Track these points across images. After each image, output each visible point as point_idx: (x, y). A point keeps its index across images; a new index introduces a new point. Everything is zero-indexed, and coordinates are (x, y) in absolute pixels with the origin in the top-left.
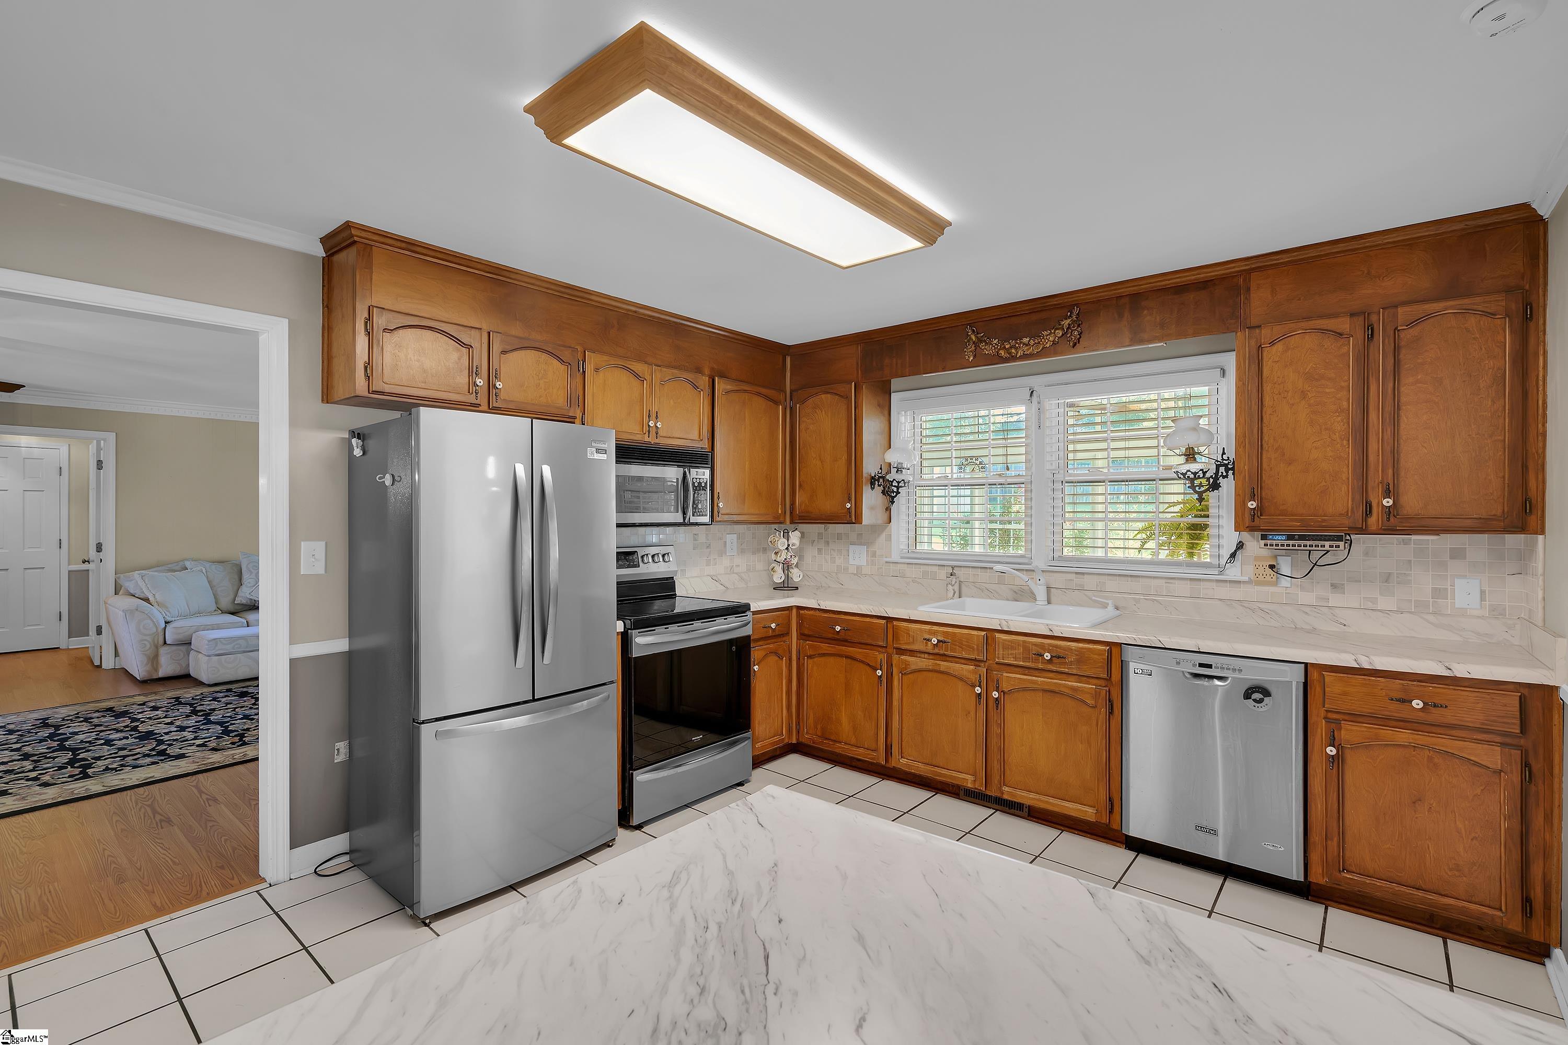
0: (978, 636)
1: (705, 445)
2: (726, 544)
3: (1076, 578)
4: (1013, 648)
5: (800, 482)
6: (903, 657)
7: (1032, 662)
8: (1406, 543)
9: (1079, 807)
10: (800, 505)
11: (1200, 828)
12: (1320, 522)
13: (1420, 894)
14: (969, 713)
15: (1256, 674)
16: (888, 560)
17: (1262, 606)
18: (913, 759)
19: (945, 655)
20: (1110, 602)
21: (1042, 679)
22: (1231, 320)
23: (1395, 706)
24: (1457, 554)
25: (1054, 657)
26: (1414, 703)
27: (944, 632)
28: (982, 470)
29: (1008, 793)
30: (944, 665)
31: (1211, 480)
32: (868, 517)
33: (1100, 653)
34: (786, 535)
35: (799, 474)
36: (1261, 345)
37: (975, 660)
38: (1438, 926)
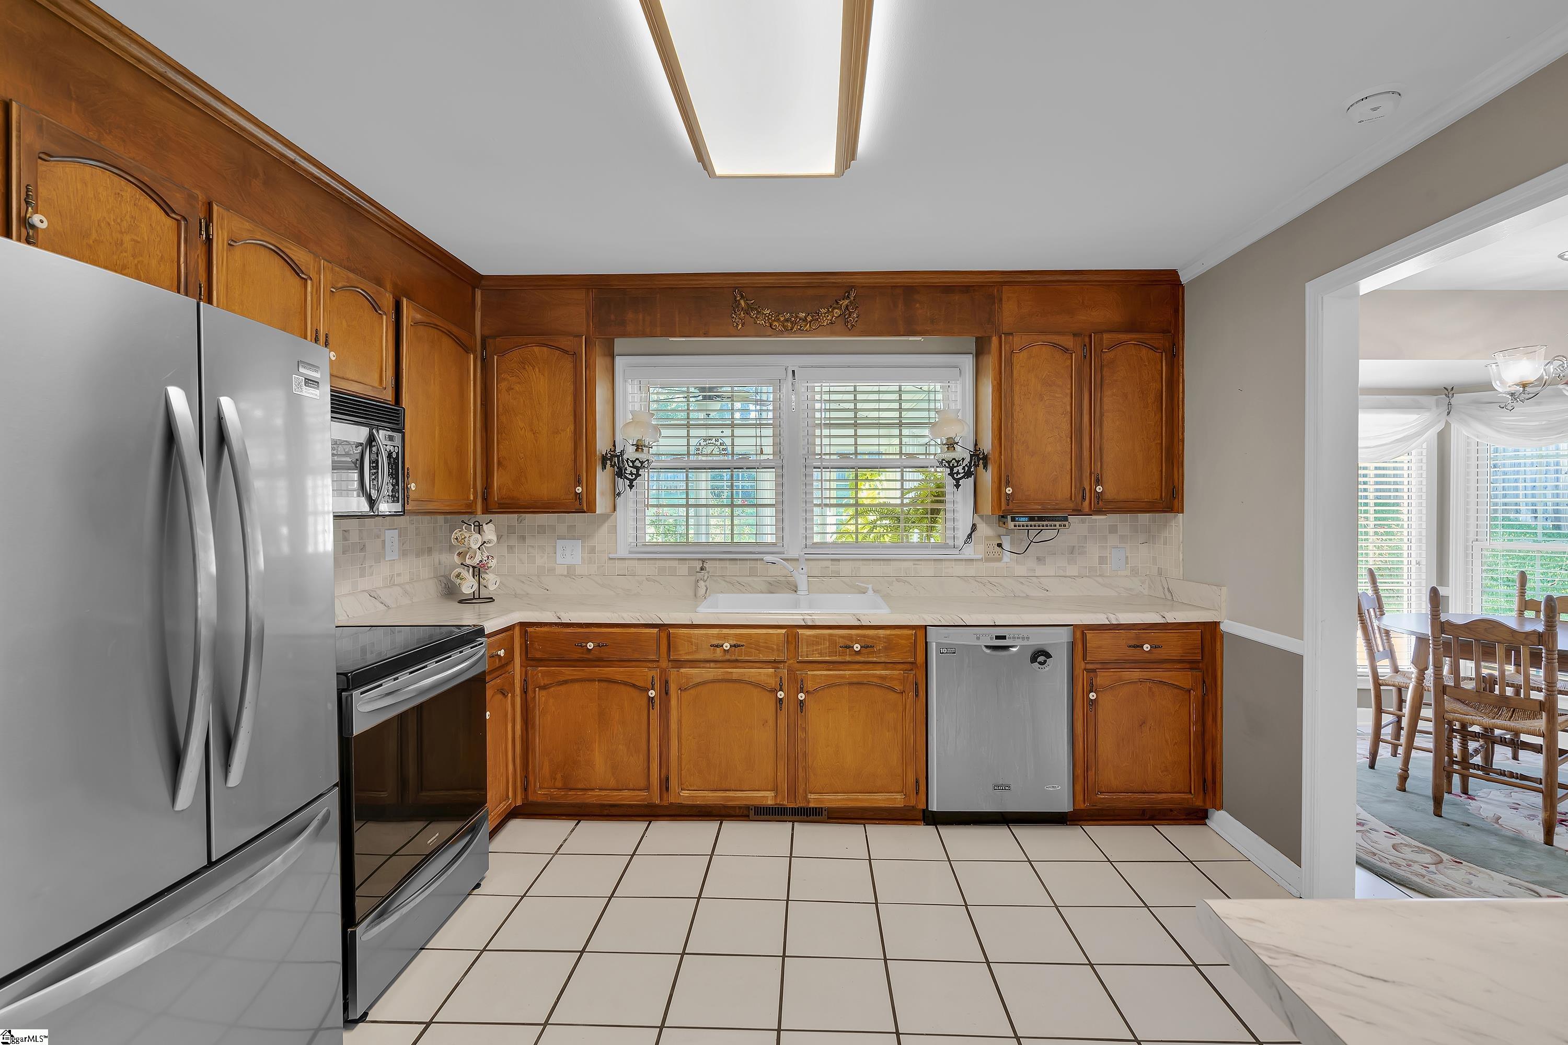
0: (778, 634)
1: (389, 396)
2: (385, 544)
3: (832, 565)
4: (818, 643)
5: (498, 458)
6: (682, 670)
7: (839, 656)
8: (1083, 522)
9: (887, 796)
10: (499, 488)
11: (997, 787)
12: (1054, 505)
13: (1146, 796)
14: (767, 722)
15: (1038, 639)
16: (611, 556)
17: (991, 580)
18: (696, 788)
19: (737, 661)
20: (870, 586)
21: (850, 672)
22: (988, 324)
23: (1131, 651)
24: (1113, 529)
25: (863, 647)
26: (1145, 647)
27: (736, 635)
28: (723, 452)
29: (814, 800)
30: (736, 672)
31: (966, 468)
32: (602, 504)
33: (907, 637)
34: (479, 529)
35: (498, 448)
36: (1013, 351)
37: (775, 661)
38: (1147, 818)
